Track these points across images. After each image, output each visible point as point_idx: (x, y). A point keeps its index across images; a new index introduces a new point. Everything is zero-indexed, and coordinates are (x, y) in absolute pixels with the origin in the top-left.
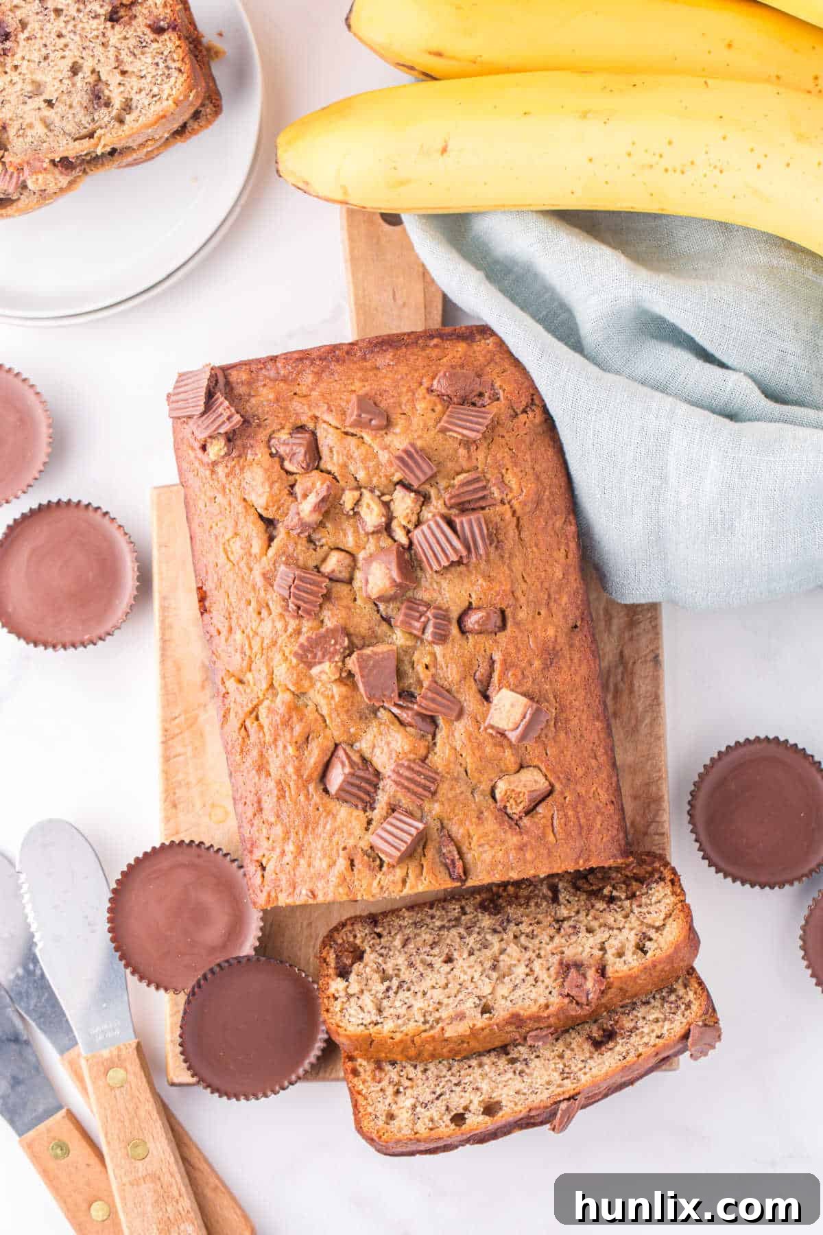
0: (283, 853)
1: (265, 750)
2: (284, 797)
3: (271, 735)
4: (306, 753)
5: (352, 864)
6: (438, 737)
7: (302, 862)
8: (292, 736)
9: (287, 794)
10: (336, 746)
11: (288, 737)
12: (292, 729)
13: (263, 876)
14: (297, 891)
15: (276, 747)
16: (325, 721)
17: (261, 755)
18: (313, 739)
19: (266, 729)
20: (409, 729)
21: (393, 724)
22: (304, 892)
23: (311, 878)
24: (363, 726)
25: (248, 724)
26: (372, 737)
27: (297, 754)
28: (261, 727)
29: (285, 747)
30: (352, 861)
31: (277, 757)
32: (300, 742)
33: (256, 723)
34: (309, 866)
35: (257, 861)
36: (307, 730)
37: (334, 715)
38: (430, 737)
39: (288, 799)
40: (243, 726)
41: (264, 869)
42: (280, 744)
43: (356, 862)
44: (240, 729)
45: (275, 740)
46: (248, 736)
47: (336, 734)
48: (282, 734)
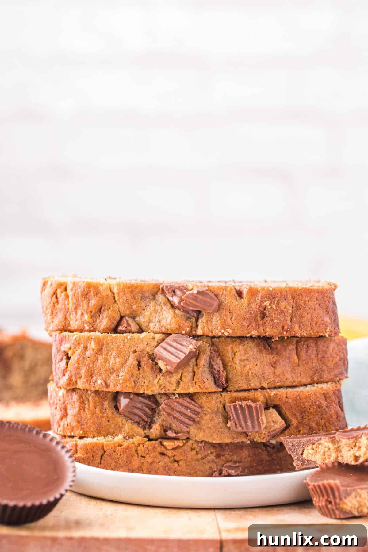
0: (86, 348)
1: (68, 315)
2: (84, 408)
3: (73, 304)
4: (98, 321)
5: (139, 365)
6: (200, 320)
7: (100, 358)
8: (89, 307)
9: (87, 406)
10: (122, 318)
11: (86, 306)
12: (89, 301)
13: (67, 364)
14: (94, 379)
15: (76, 313)
16: (114, 298)
17: (66, 319)
18: (104, 311)
19: (70, 299)
20: (177, 311)
21: (165, 304)
22: (99, 382)
23: (106, 371)
24: (143, 304)
25: (59, 291)
26: (149, 313)
27: (91, 320)
28: (67, 296)
29: (82, 314)
30: (139, 362)
31: (76, 321)
32: (94, 312)
33: (64, 293)
34: (105, 362)
35: (64, 351)
36: (100, 303)
37: (121, 294)
38: (194, 320)
39: (86, 410)
40: (55, 293)
41: (69, 358)
42: (79, 312)
43: (143, 364)
44: (53, 296)
45: (76, 309)
46: (58, 302)
47: (122, 308)
48: (81, 304)
